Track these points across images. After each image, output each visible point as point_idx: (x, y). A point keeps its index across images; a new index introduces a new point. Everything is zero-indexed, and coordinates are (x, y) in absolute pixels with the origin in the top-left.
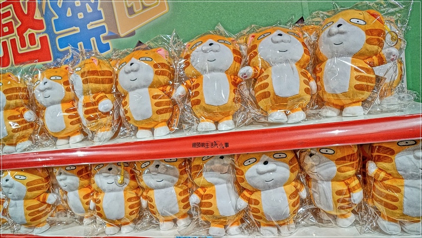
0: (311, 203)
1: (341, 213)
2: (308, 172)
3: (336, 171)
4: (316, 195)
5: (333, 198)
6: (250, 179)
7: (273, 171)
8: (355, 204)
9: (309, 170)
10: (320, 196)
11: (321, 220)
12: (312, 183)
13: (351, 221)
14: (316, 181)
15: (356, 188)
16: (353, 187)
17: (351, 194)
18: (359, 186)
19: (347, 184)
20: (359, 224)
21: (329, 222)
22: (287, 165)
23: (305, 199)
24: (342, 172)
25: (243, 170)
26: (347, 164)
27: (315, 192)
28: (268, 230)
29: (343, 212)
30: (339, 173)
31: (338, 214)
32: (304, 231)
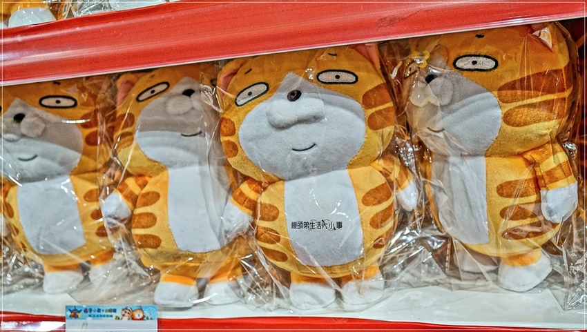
0: (427, 221)
1: (509, 251)
2: (422, 133)
3: (501, 121)
4: (443, 199)
5: (489, 203)
6: (251, 144)
7: (315, 119)
8: (554, 225)
9: (422, 123)
10: (452, 201)
11: (455, 270)
12: (434, 167)
13: (538, 274)
14: (444, 158)
15: (559, 173)
16: (549, 173)
17: (543, 192)
18: (565, 168)
19: (532, 164)
20: (562, 283)
21: (478, 275)
22: (358, 105)
23: (412, 212)
24: (518, 125)
25: (234, 119)
26: (534, 100)
27: (440, 189)
28: (306, 292)
29: (518, 247)
30: (509, 128)
31: (502, 253)
32: (408, 299)
